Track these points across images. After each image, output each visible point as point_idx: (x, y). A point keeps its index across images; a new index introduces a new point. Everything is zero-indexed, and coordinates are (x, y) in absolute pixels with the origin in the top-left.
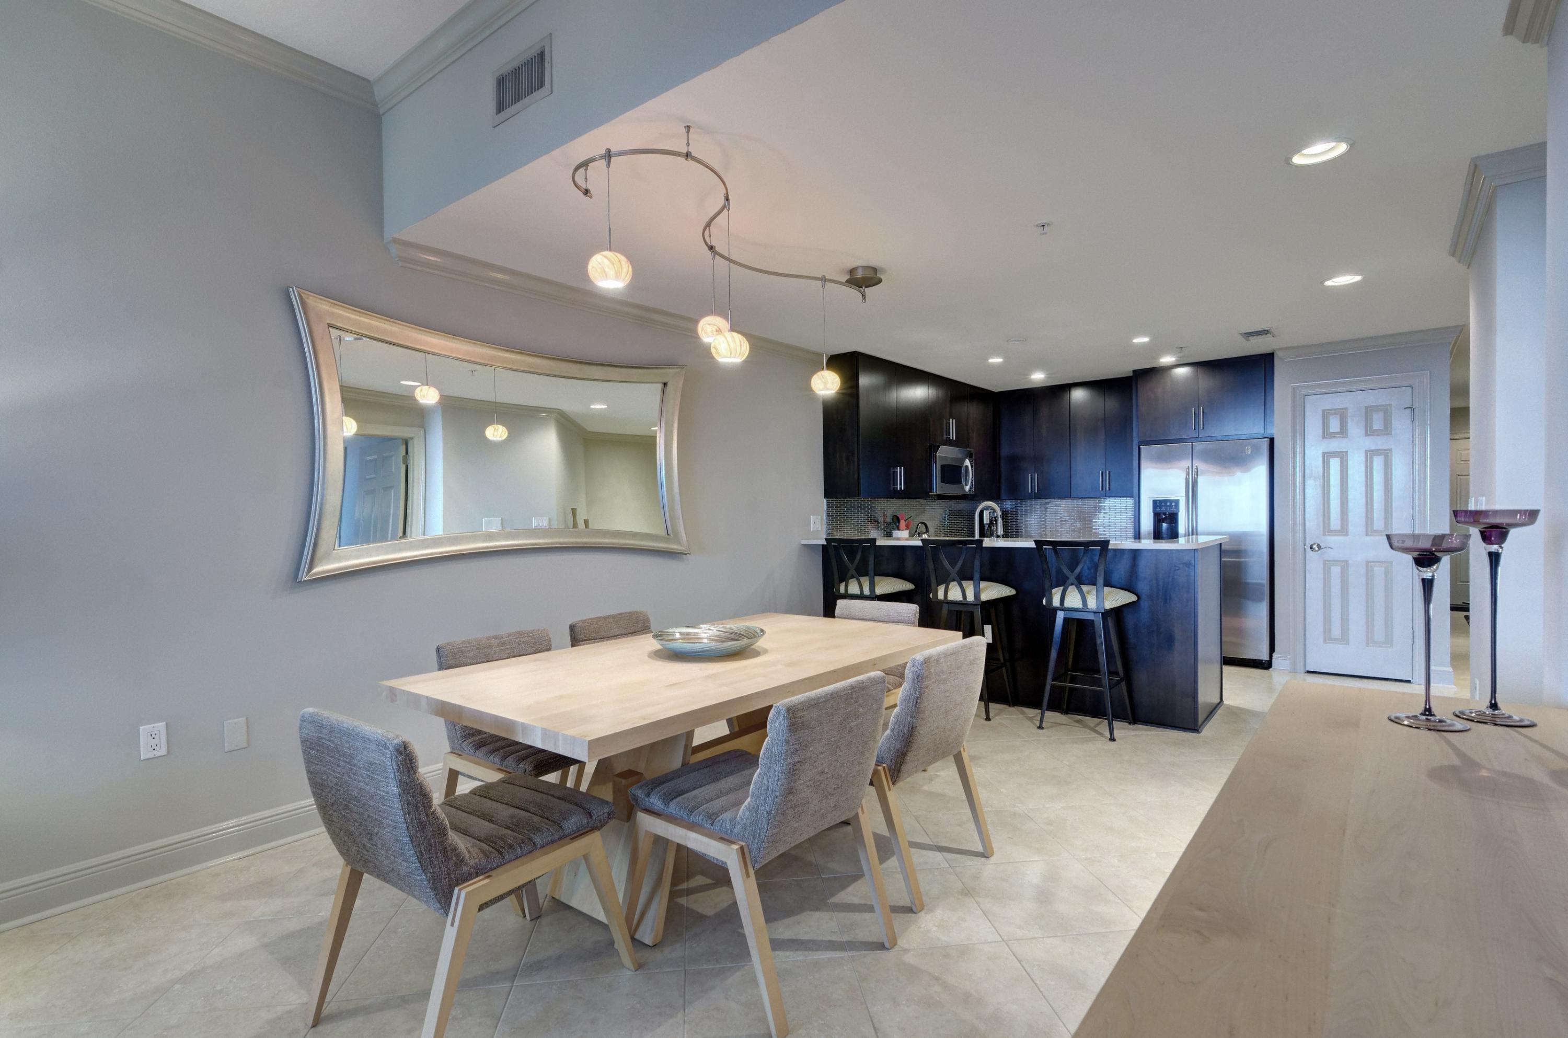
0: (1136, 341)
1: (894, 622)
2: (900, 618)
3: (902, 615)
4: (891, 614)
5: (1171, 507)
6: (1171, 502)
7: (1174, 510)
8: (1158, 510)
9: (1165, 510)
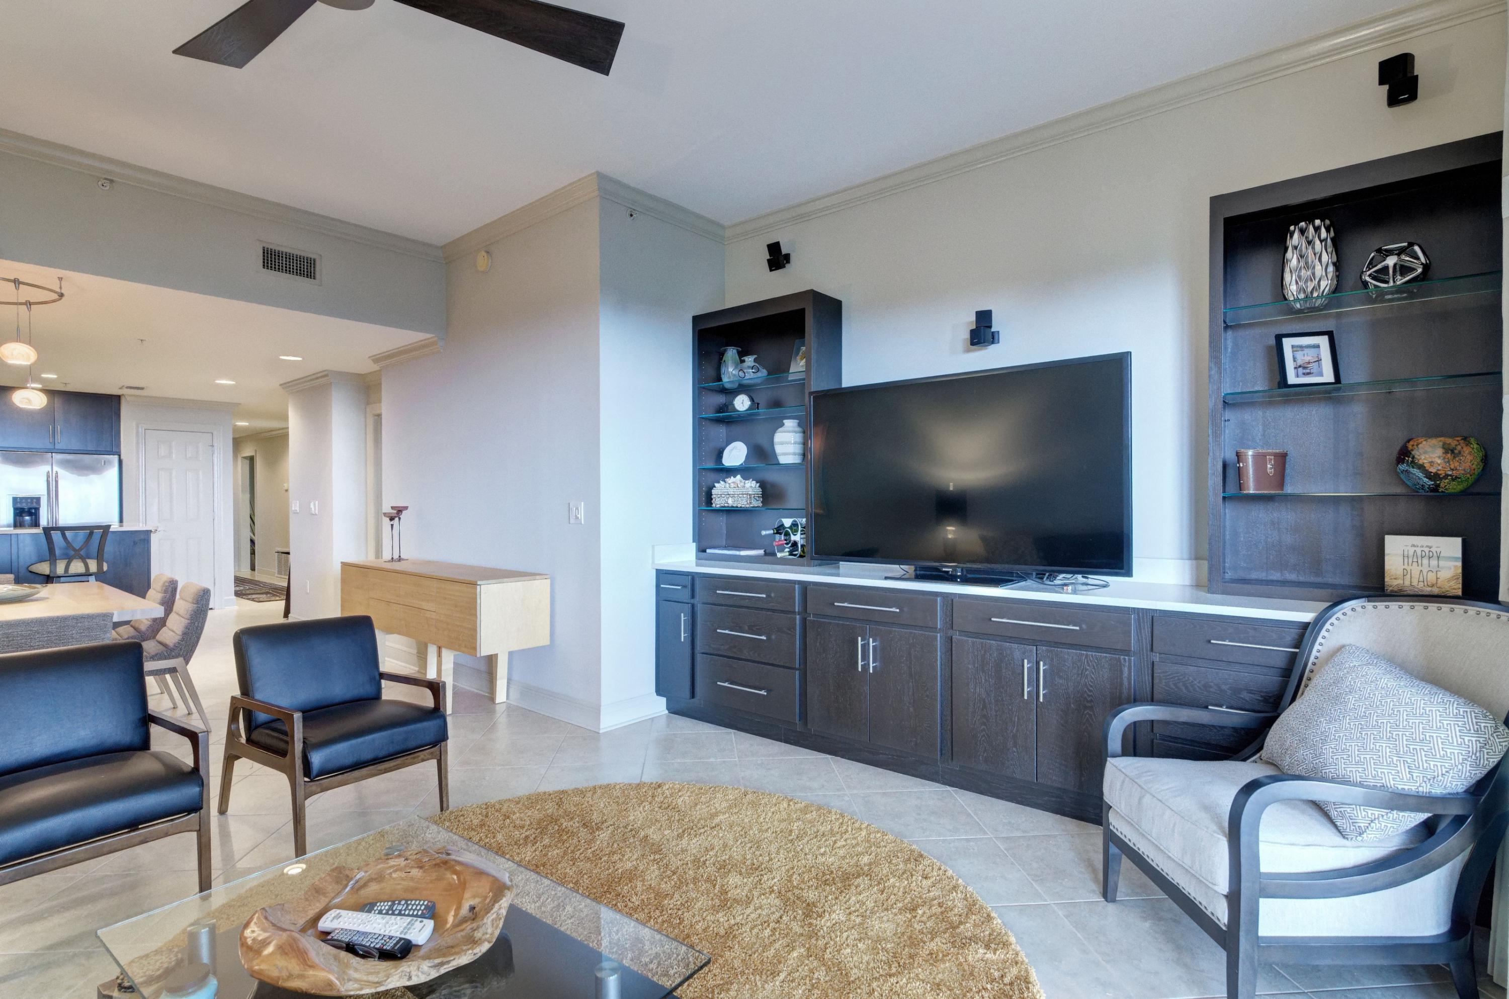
5: (32, 503)
6: (32, 499)
7: (35, 505)
8: (19, 505)
9: (25, 506)
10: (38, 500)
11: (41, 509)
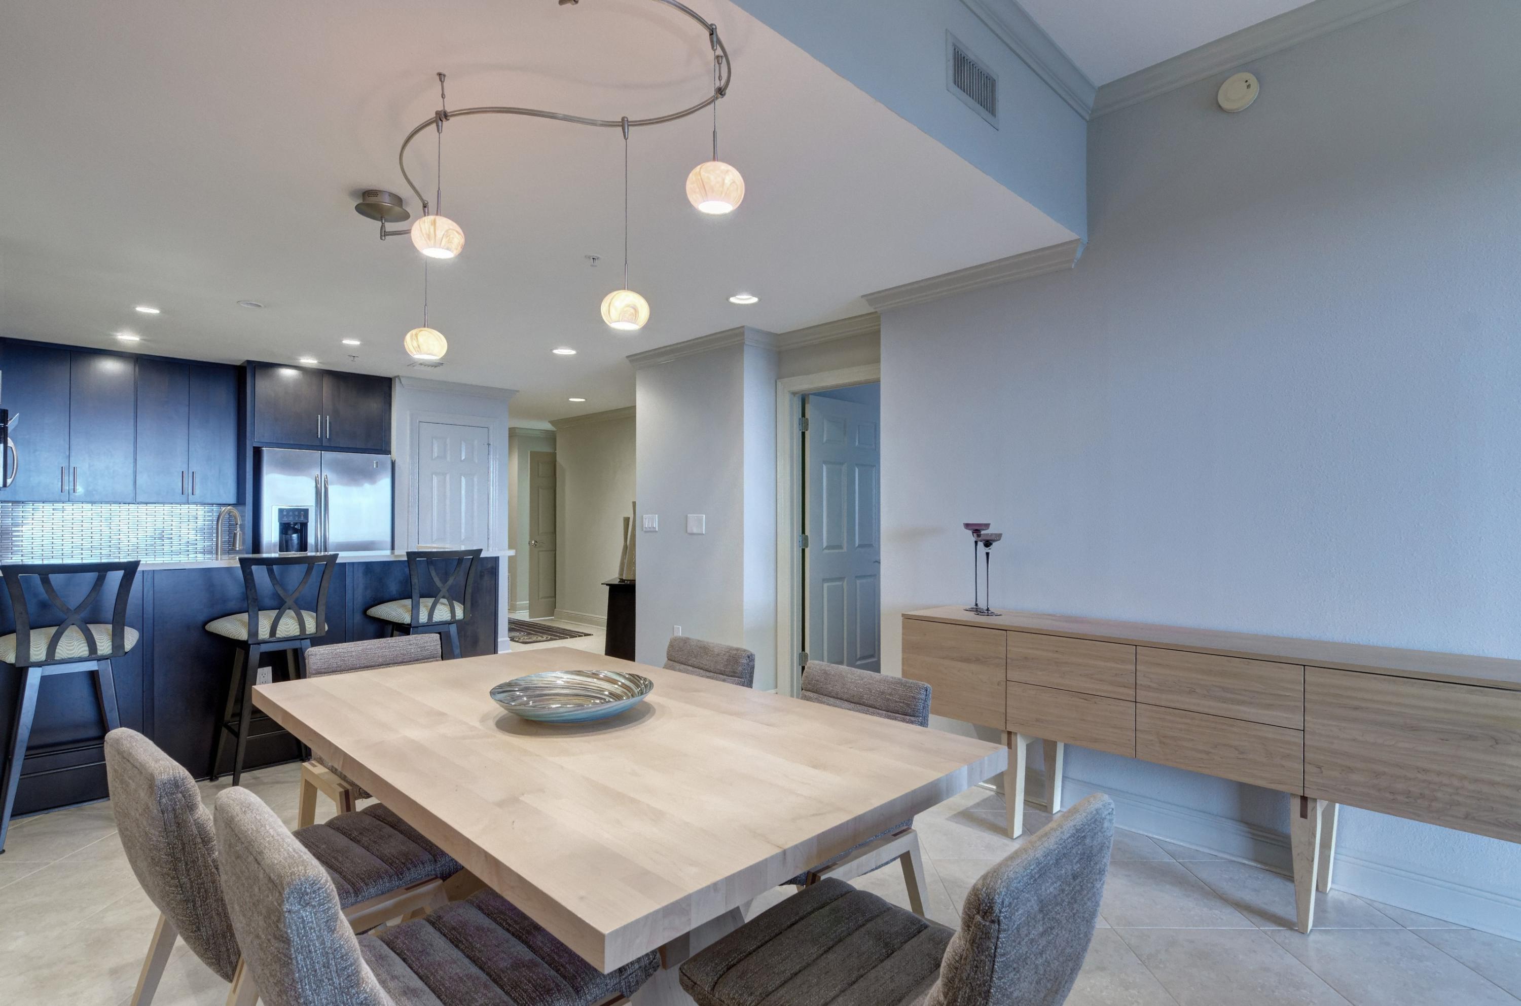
0: (346, 342)
1: (417, 660)
2: (426, 653)
3: (427, 650)
4: (413, 650)
5: (299, 516)
6: (299, 510)
7: (302, 519)
8: (285, 520)
9: (291, 520)
10: (306, 511)
11: (309, 524)
